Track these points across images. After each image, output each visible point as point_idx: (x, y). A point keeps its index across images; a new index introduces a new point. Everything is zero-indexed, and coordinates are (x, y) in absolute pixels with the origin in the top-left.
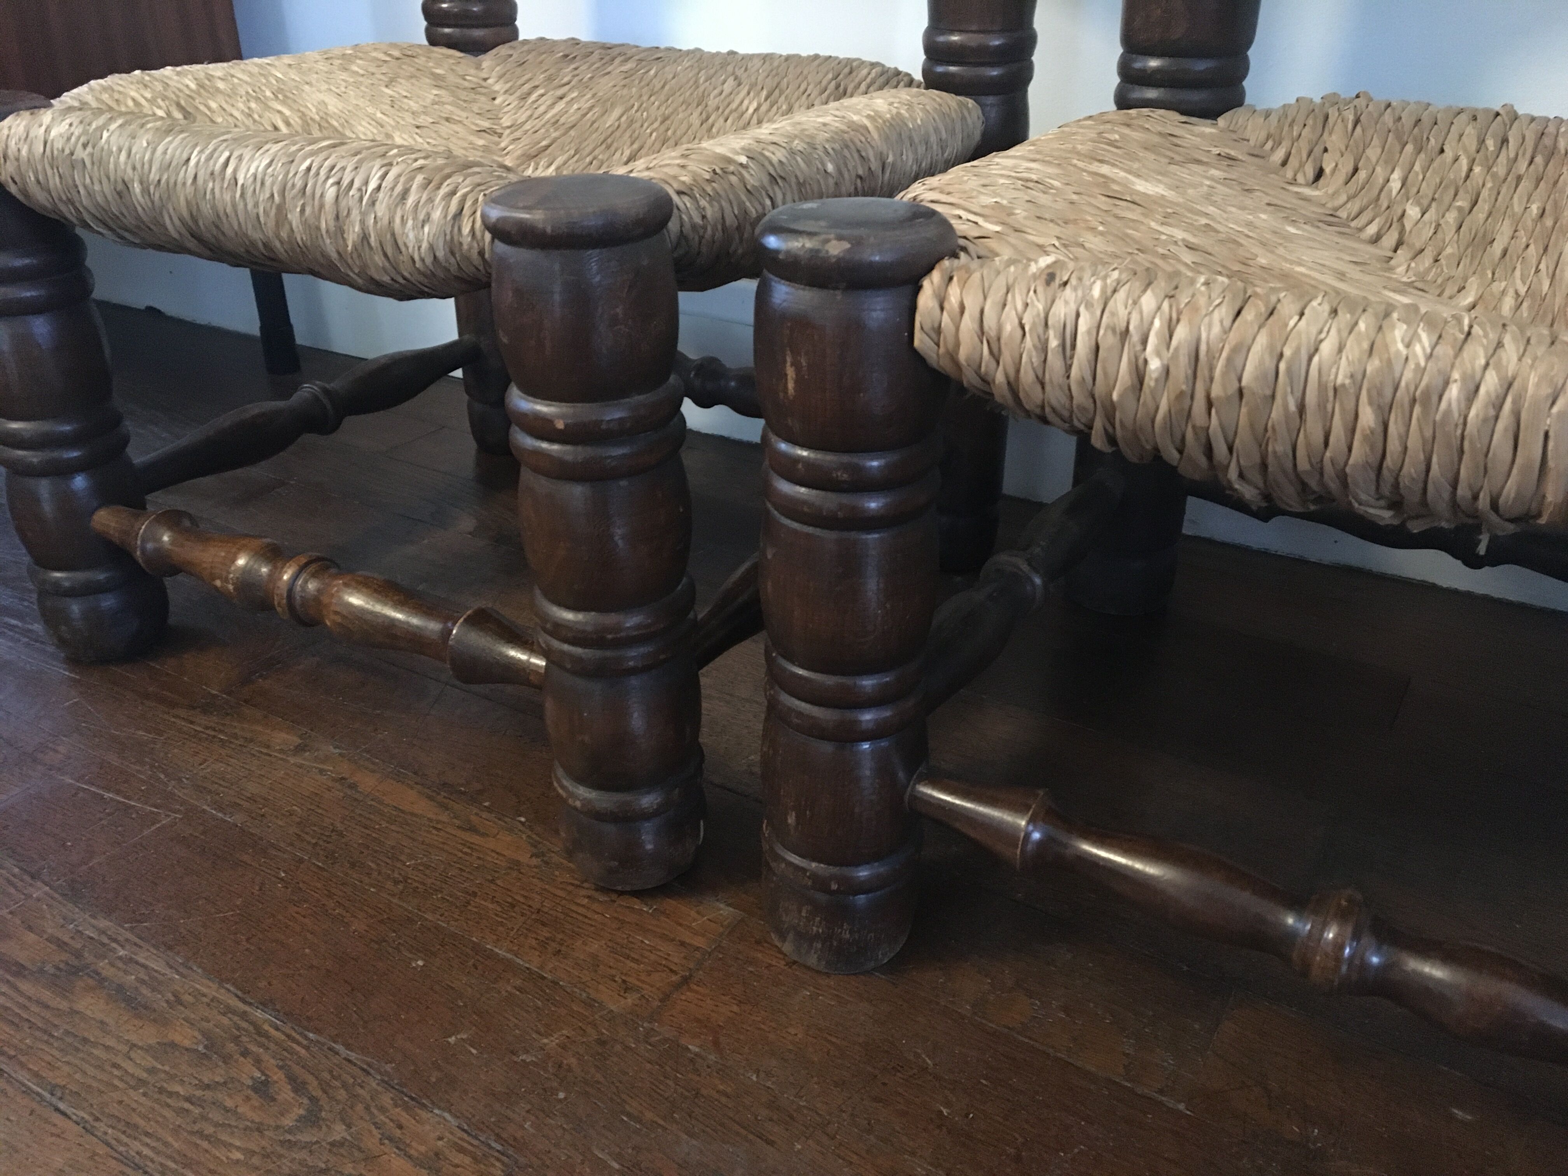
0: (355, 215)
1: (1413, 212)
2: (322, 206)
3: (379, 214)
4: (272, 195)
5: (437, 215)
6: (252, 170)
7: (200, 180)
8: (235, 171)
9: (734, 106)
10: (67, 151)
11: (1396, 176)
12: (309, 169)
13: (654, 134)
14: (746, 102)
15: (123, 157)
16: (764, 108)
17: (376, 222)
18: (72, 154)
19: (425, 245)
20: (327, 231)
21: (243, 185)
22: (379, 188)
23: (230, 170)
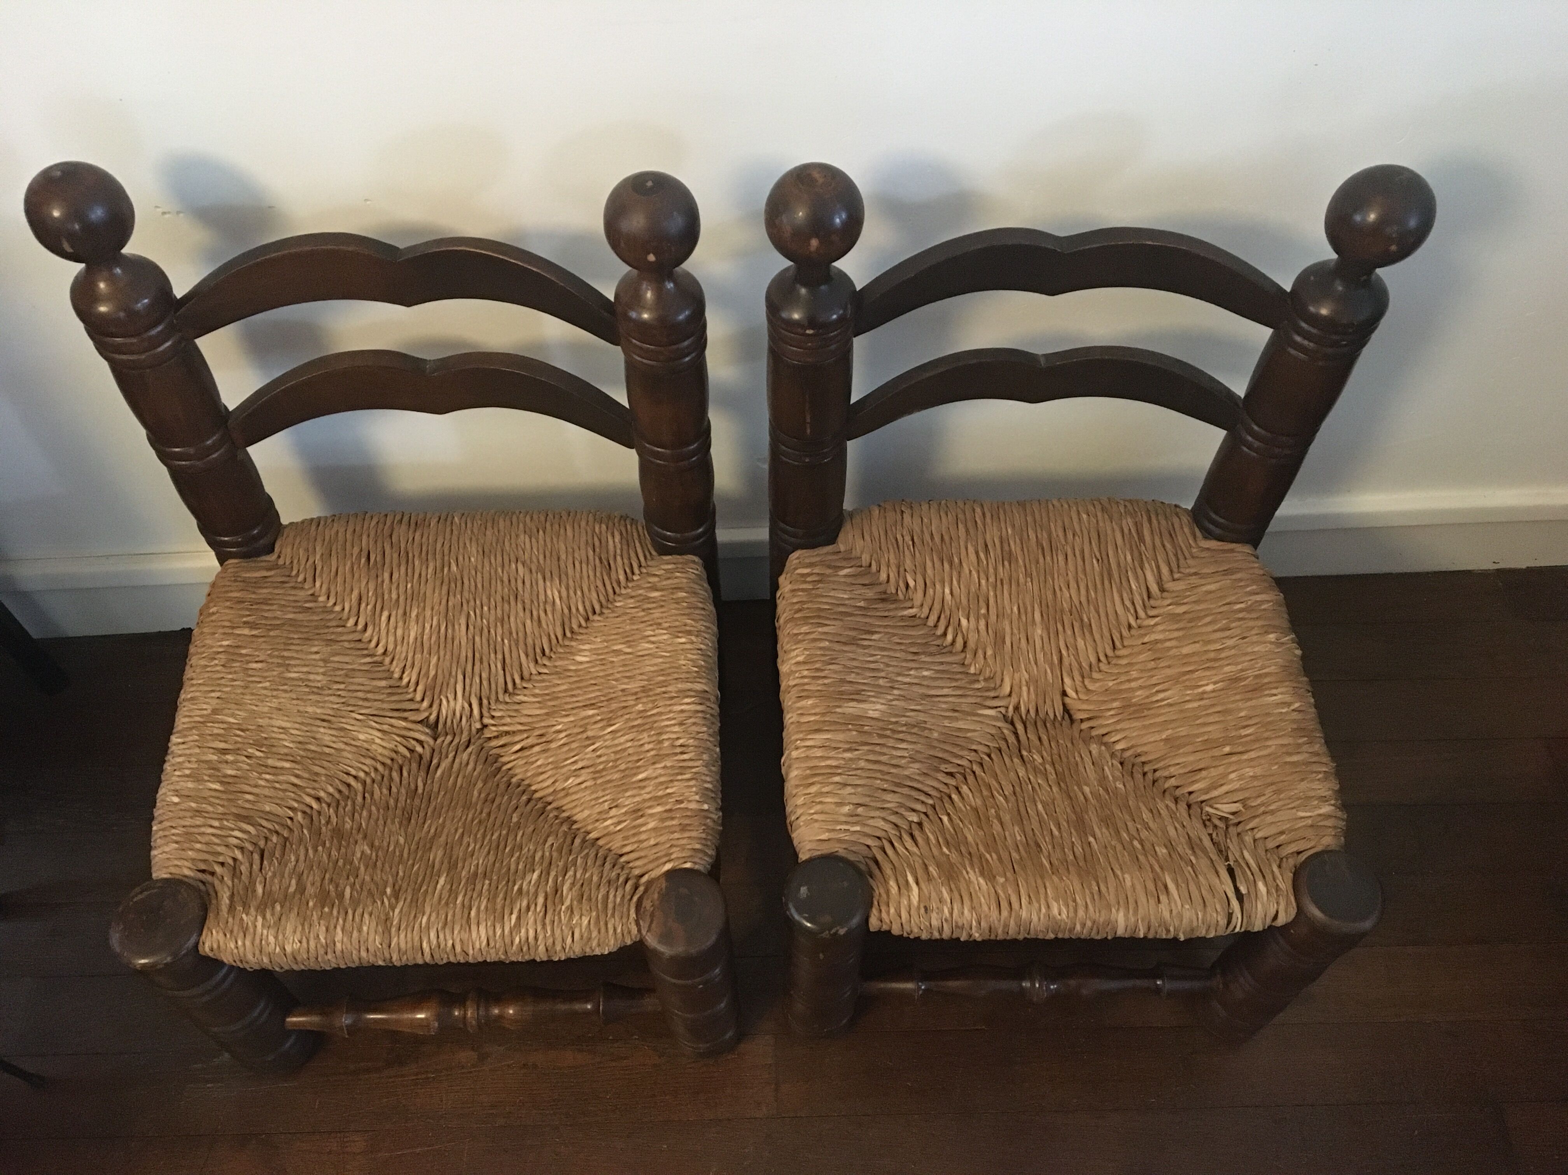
1: (964, 622)
2: (537, 952)
3: (577, 949)
5: (612, 938)
7: (435, 955)
9: (542, 597)
10: (311, 955)
11: (947, 591)
12: (520, 939)
13: (506, 641)
14: (549, 592)
15: (363, 950)
16: (564, 594)
17: (574, 951)
18: (317, 956)
21: (471, 953)
22: (573, 939)
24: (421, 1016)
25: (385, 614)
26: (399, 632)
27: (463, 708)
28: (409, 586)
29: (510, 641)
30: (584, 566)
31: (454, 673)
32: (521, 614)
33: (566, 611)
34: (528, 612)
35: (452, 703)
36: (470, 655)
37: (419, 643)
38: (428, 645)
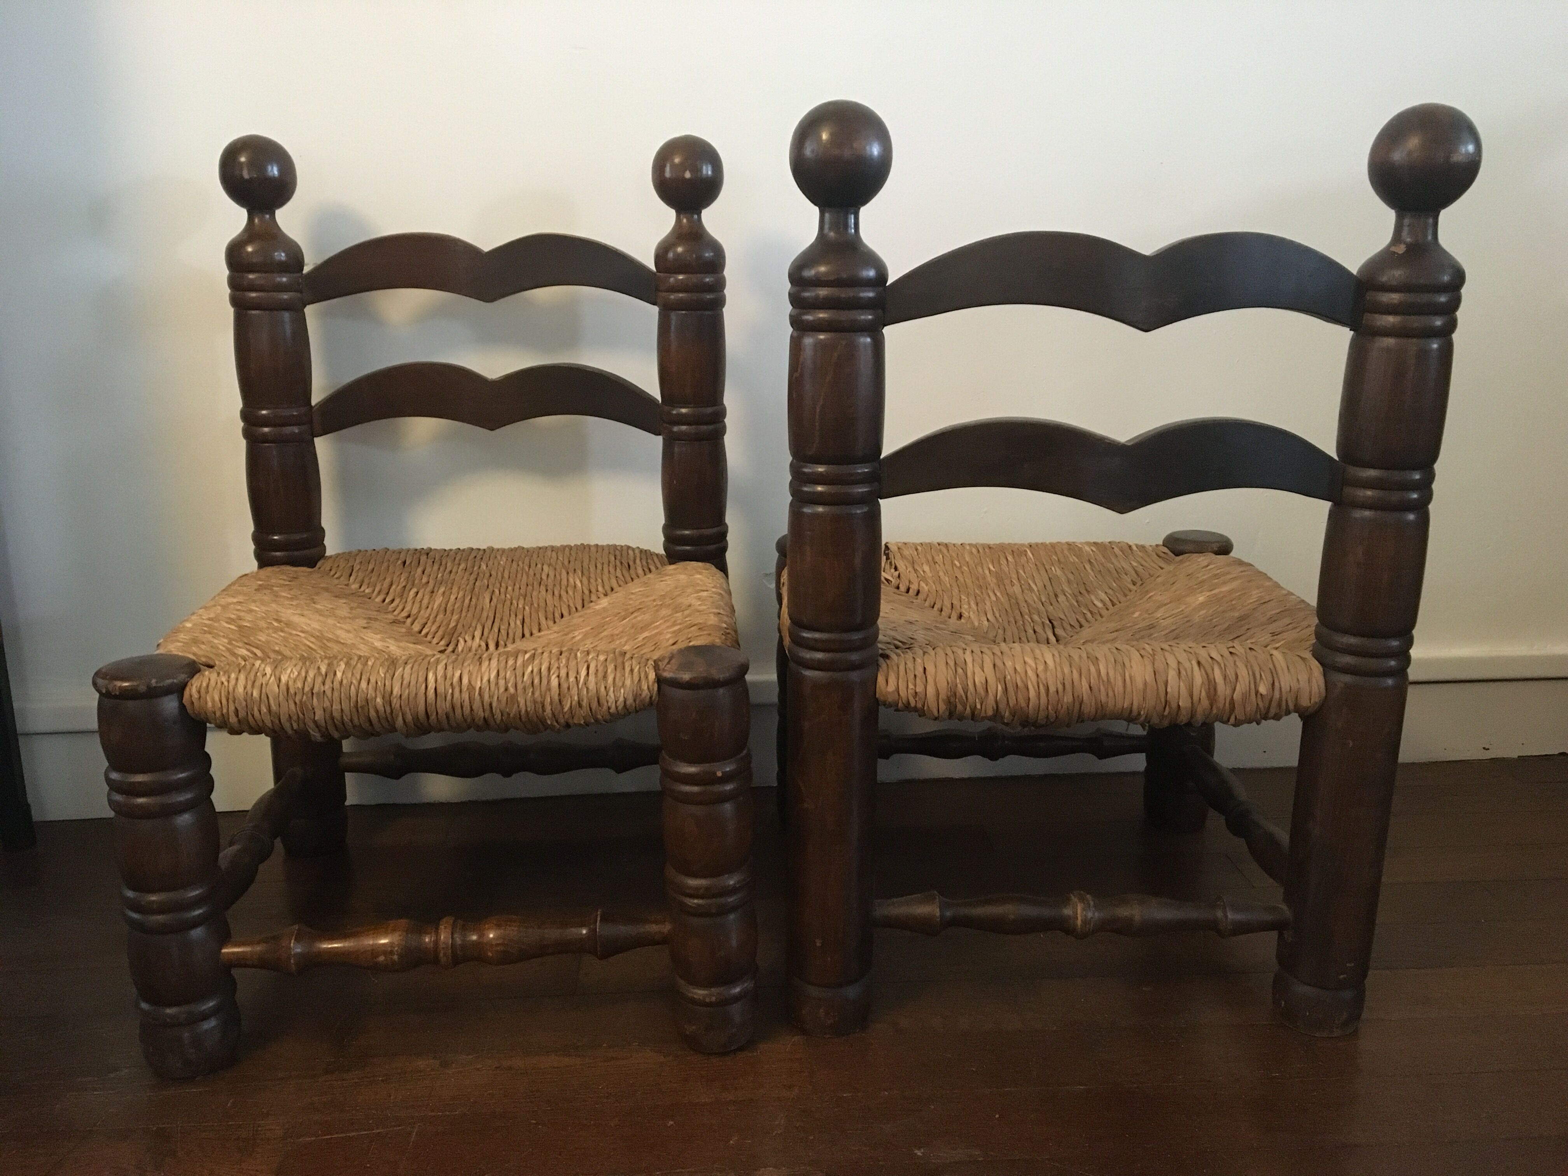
0: (574, 691)
2: (549, 689)
3: (590, 688)
4: (506, 689)
5: (628, 682)
6: (485, 679)
7: (441, 689)
8: (470, 681)
9: (564, 582)
10: (307, 689)
12: (532, 671)
13: (527, 608)
14: (571, 580)
15: (364, 684)
16: (585, 580)
17: (587, 692)
18: (312, 689)
19: (621, 699)
20: (551, 703)
21: (480, 688)
22: (588, 673)
23: (465, 681)
24: (383, 941)
25: (414, 590)
26: (425, 601)
27: (480, 646)
28: (440, 575)
29: (531, 609)
30: (605, 566)
31: (474, 625)
32: (543, 592)
33: (587, 592)
34: (550, 592)
35: (469, 642)
36: (491, 615)
37: (442, 608)
38: (451, 608)
